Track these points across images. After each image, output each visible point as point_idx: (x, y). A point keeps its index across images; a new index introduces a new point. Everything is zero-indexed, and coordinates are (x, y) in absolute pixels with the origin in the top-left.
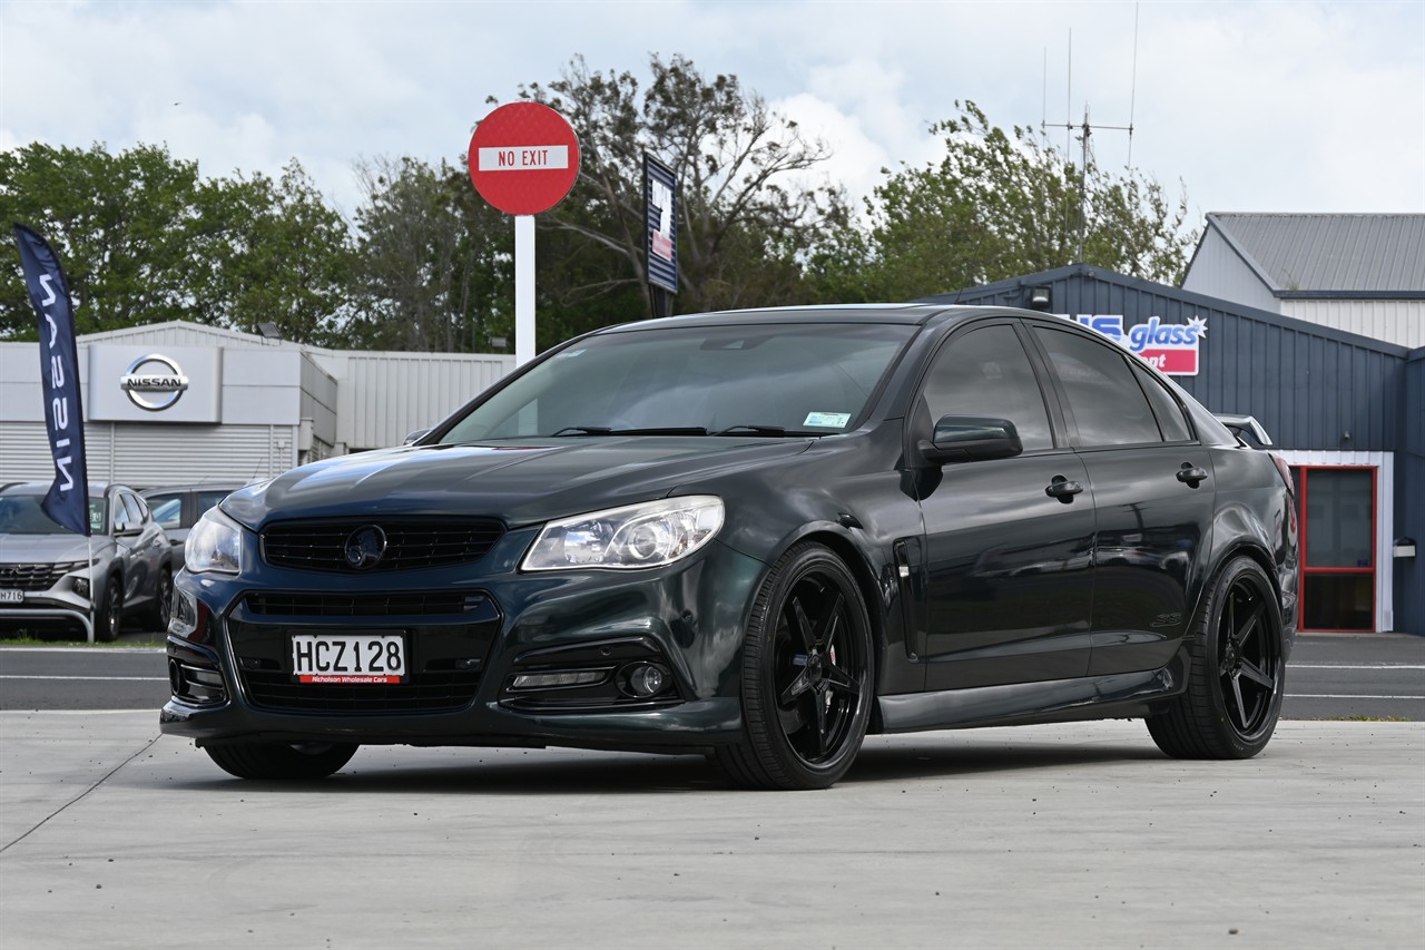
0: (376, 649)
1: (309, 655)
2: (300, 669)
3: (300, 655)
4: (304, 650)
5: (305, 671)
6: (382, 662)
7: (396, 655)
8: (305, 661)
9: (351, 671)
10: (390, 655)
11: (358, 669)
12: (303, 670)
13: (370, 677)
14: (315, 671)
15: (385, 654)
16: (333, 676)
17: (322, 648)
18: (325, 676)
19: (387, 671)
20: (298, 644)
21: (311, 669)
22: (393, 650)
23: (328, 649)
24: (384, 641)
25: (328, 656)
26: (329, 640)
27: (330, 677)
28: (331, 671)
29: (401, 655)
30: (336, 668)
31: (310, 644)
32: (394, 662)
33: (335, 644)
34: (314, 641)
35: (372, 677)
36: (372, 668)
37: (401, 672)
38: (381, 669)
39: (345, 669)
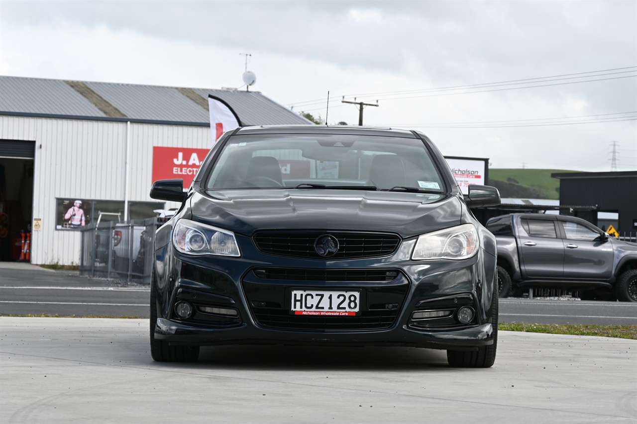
0: (342, 298)
1: (301, 301)
2: (295, 307)
3: (296, 301)
4: (298, 298)
5: (298, 308)
6: (345, 305)
7: (354, 301)
8: (298, 304)
9: (326, 309)
10: (351, 301)
11: (331, 308)
12: (297, 308)
13: (338, 312)
14: (304, 308)
15: (347, 301)
16: (314, 312)
17: (309, 298)
18: (310, 312)
19: (348, 309)
20: (295, 295)
21: (301, 308)
22: (352, 299)
23: (312, 298)
24: (347, 294)
25: (312, 301)
26: (314, 293)
27: (313, 311)
28: (314, 309)
29: (358, 301)
30: (317, 307)
31: (302, 295)
32: (352, 305)
33: (317, 295)
34: (304, 294)
35: (339, 312)
36: (339, 308)
37: (357, 310)
38: (345, 308)
39: (323, 308)
